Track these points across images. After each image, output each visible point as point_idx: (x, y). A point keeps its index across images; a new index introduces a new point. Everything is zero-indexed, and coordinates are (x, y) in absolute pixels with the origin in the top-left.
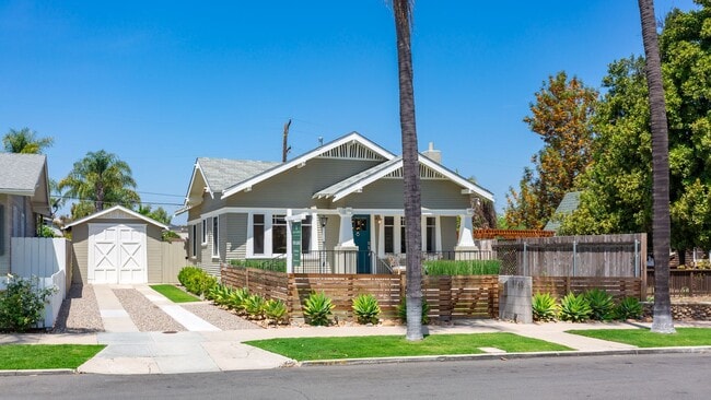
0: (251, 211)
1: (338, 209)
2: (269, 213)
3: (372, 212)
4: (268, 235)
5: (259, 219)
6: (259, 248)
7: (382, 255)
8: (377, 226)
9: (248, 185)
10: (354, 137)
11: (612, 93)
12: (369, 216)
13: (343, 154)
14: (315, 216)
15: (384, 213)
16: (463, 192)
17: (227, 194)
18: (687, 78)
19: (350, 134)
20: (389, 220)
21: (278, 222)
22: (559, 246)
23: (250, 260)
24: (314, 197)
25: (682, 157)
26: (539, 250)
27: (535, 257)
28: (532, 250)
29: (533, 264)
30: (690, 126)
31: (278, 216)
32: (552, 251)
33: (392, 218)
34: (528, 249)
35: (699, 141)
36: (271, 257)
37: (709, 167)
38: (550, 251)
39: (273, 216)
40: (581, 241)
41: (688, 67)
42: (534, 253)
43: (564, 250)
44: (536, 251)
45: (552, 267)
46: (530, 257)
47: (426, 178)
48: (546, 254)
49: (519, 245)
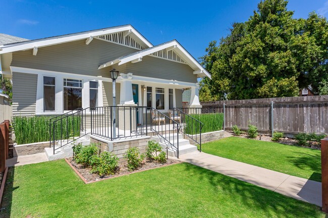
0: (41, 73)
2: (60, 77)
4: (59, 97)
7: (145, 111)
8: (143, 92)
12: (138, 85)
14: (100, 82)
16: (195, 73)
20: (149, 89)
21: (69, 84)
22: (255, 104)
23: (40, 116)
24: (99, 68)
25: (264, 68)
26: (235, 107)
27: (232, 111)
28: (229, 107)
29: (230, 115)
30: (268, 55)
31: (68, 80)
32: (248, 107)
33: (151, 88)
34: (226, 107)
35: (272, 61)
36: (62, 113)
37: (276, 73)
38: (245, 107)
39: (65, 80)
40: (277, 101)
41: (265, 31)
42: (231, 109)
43: (259, 107)
44: (232, 107)
45: (247, 117)
46: (228, 111)
47: (176, 61)
48: (242, 110)
49: (218, 105)
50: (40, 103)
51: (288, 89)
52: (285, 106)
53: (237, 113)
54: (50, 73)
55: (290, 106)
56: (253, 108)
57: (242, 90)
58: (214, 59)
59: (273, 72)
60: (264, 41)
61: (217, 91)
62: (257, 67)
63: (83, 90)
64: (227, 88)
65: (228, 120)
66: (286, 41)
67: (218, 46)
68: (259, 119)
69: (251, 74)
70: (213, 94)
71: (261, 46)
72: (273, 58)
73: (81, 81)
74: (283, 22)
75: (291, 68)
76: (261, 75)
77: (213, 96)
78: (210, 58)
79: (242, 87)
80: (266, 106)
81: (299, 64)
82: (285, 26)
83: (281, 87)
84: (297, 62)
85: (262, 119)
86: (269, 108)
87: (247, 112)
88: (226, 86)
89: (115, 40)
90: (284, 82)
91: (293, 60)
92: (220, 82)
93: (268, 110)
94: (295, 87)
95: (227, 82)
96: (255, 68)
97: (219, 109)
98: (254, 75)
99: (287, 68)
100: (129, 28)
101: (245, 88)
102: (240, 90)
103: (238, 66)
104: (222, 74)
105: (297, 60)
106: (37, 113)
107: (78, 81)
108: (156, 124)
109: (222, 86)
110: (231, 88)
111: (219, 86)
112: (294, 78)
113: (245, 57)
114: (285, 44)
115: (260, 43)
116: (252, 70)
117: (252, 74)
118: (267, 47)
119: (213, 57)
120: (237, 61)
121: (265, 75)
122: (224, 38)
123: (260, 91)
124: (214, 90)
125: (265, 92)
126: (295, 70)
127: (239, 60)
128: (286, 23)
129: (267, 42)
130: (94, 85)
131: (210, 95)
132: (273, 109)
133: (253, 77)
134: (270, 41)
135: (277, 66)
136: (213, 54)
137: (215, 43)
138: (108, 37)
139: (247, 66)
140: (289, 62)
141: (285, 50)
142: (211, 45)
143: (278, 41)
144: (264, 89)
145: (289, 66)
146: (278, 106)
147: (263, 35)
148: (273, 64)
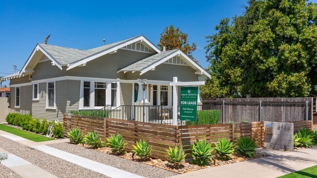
0: (83, 79)
1: (138, 80)
2: (92, 81)
4: (92, 96)
5: (87, 84)
6: (87, 103)
9: (84, 62)
11: (221, 32)
14: (118, 83)
16: (196, 73)
17: (70, 67)
18: (277, 26)
20: (155, 87)
21: (98, 86)
22: (248, 102)
23: (82, 110)
24: (118, 72)
25: (274, 62)
26: (233, 105)
27: (230, 108)
28: (228, 105)
29: (228, 112)
30: (279, 48)
31: (97, 83)
32: (243, 105)
33: (156, 86)
34: (225, 104)
35: (282, 54)
36: (94, 109)
37: (287, 66)
38: (241, 105)
39: (95, 83)
40: (264, 101)
41: (277, 21)
42: (229, 106)
43: (251, 105)
44: (231, 105)
45: (242, 113)
46: (227, 108)
47: (180, 64)
48: (239, 107)
49: (218, 102)
51: (297, 85)
52: (270, 105)
53: (234, 110)
54: (87, 79)
55: (273, 106)
56: (247, 106)
57: (253, 83)
58: (225, 42)
59: (284, 67)
60: (274, 32)
61: (226, 82)
62: (267, 59)
63: (106, 90)
64: (238, 79)
65: (227, 117)
66: (299, 32)
67: (231, 25)
68: (252, 115)
69: (260, 67)
70: (222, 85)
71: (272, 37)
72: (283, 51)
73: (105, 83)
74: (296, 10)
75: (302, 63)
76: (271, 68)
77: (222, 89)
78: (220, 40)
79: (253, 80)
80: (257, 105)
81: (310, 59)
82: (298, 15)
83: (290, 83)
84: (308, 57)
85: (253, 116)
86: (258, 106)
87: (242, 110)
88: (237, 77)
89: (133, 48)
90: (294, 78)
91: (303, 54)
92: (230, 72)
93: (258, 108)
94: (303, 83)
95: (238, 71)
96: (264, 60)
97: (219, 106)
98: (264, 68)
99: (298, 62)
100: (142, 38)
101: (257, 81)
102: (251, 83)
103: (249, 56)
104: (233, 62)
105: (308, 54)
106: (80, 109)
107: (103, 83)
108: (162, 118)
109: (232, 76)
110: (243, 79)
111: (230, 76)
112: (303, 73)
113: (256, 47)
114: (297, 35)
115: (270, 34)
116: (262, 62)
117: (262, 67)
118: (278, 38)
119: (223, 39)
120: (247, 51)
121: (276, 69)
122: (238, 17)
123: (270, 86)
124: (223, 81)
125: (274, 87)
126: (306, 65)
127: (250, 50)
128: (299, 12)
129: (278, 33)
130: (114, 86)
131: (217, 86)
132: (261, 108)
133: (262, 69)
134: (281, 32)
135: (287, 60)
136: (224, 35)
137: (228, 21)
138: (129, 46)
139: (257, 58)
140: (299, 56)
141: (297, 42)
142: (222, 23)
143: (290, 31)
144: (273, 84)
145: (299, 59)
146: (265, 104)
147: (274, 25)
148: (283, 57)
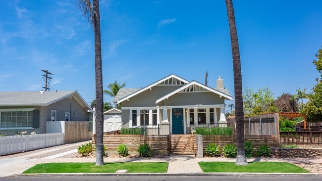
2: (139, 109)
3: (184, 107)
7: (189, 126)
8: (186, 113)
10: (173, 76)
12: (183, 109)
13: (171, 83)
14: (158, 110)
15: (189, 107)
16: (220, 97)
17: (119, 102)
19: (170, 75)
26: (253, 122)
33: (193, 109)
39: (141, 110)
47: (202, 92)
50: (131, 122)
54: (134, 108)
63: (149, 115)
73: (148, 110)
89: (167, 83)
106: (130, 127)
130: (155, 111)
